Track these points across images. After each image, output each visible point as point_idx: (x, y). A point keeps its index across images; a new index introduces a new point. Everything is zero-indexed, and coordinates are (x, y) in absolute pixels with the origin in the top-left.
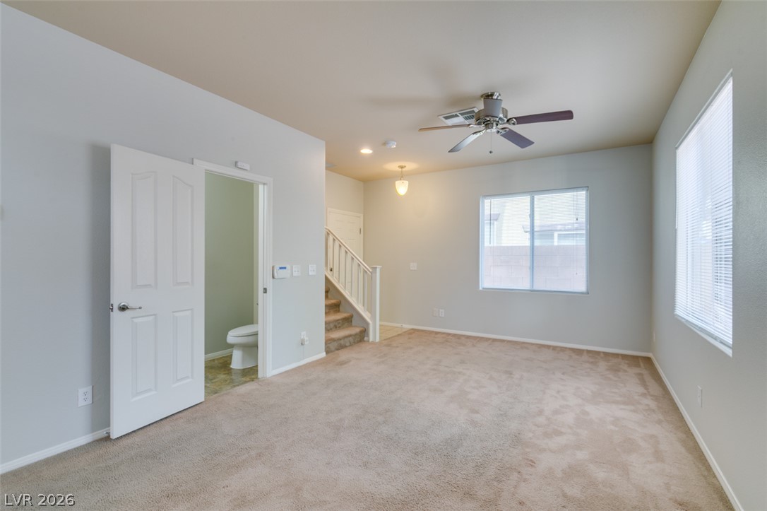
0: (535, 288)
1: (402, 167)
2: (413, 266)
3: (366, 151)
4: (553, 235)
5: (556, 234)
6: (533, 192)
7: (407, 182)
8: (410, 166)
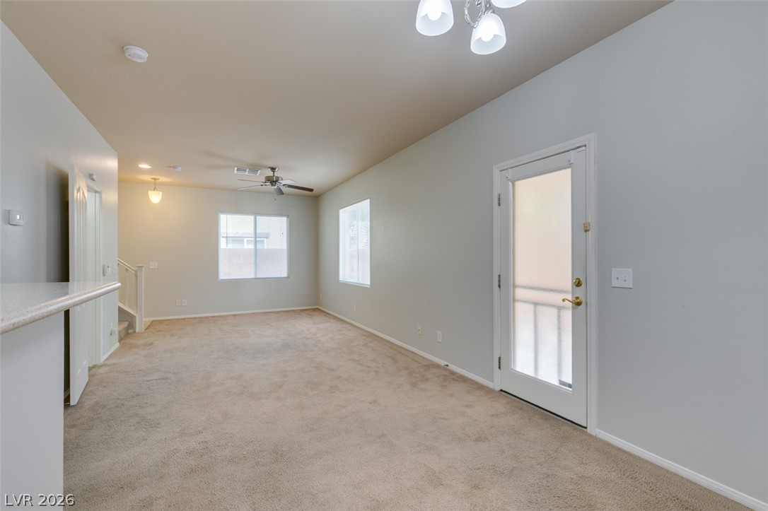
0: (258, 276)
1: (155, 179)
2: (154, 265)
3: (144, 166)
4: (243, 240)
5: (245, 239)
6: (256, 214)
7: (161, 193)
8: (162, 179)
